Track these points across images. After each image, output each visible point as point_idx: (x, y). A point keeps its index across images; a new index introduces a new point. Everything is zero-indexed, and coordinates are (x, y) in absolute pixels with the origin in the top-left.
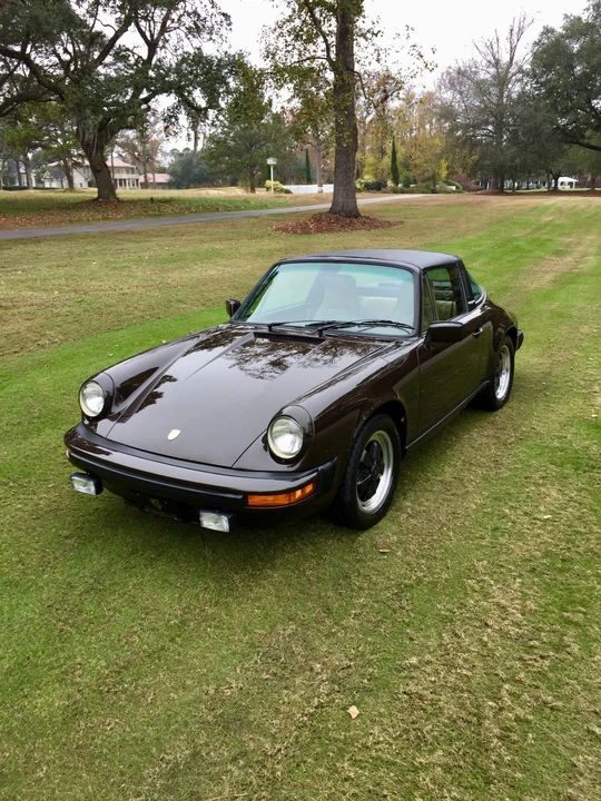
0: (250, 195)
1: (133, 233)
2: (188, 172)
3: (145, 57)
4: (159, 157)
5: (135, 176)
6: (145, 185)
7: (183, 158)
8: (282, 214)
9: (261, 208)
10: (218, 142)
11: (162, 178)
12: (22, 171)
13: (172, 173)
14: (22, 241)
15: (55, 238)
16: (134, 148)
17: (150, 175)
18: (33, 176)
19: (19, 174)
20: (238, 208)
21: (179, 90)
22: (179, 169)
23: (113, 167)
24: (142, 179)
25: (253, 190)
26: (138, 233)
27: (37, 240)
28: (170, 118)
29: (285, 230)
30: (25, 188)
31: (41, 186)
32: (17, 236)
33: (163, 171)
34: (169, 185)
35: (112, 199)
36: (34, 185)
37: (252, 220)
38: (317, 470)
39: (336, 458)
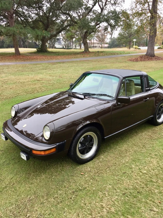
0: (128, 50)
1: (88, 61)
2: (114, 44)
3: (100, 12)
4: (106, 40)
5: (99, 45)
6: (101, 48)
7: (112, 40)
8: (131, 56)
9: (128, 54)
10: (121, 35)
11: (106, 45)
12: (71, 44)
13: (109, 44)
14: (60, 63)
15: (68, 62)
16: (100, 37)
17: (103, 45)
18: (74, 46)
19: (71, 45)
20: (121, 54)
21: (107, 21)
22: (111, 43)
23: (94, 43)
24: (101, 46)
25: (130, 48)
26: (90, 61)
27: (63, 62)
28: (106, 29)
29: (131, 60)
30: (72, 49)
31: (76, 48)
32: (59, 61)
33: (107, 43)
34: (108, 47)
35: (88, 51)
36: (74, 48)
37: (123, 57)
38: (56, 145)
39: (65, 141)
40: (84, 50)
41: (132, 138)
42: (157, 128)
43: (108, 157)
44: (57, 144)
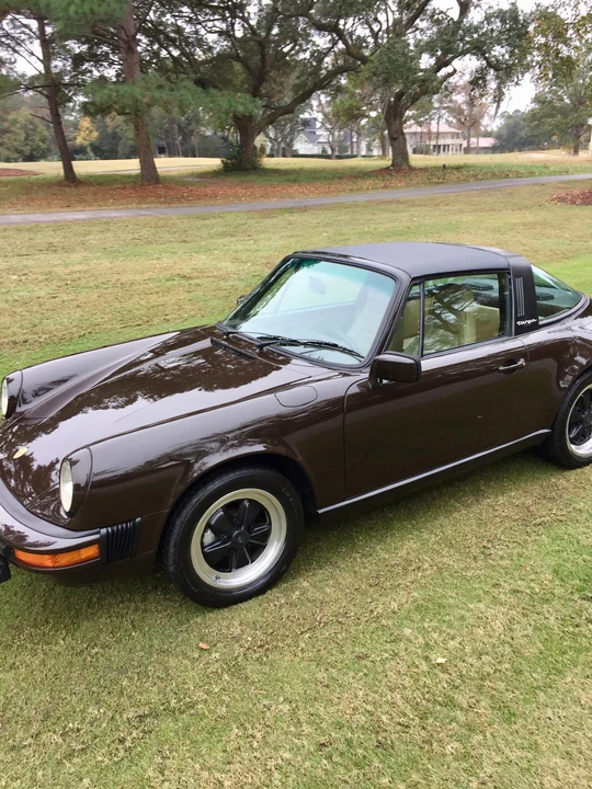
1: (399, 202)
2: (516, 137)
3: (456, 19)
4: (485, 121)
5: (458, 141)
6: (468, 150)
7: (511, 121)
8: (570, 182)
9: (560, 173)
10: (543, 103)
11: (486, 142)
12: (355, 140)
13: (498, 136)
14: (291, 210)
15: (323, 207)
16: (461, 112)
17: (473, 140)
18: (363, 145)
19: (352, 143)
20: (531, 174)
21: (479, 49)
22: (505, 132)
23: (438, 133)
24: (465, 144)
25: (576, 152)
26: (404, 202)
27: (304, 209)
28: (478, 81)
29: (562, 200)
30: (355, 156)
31: (370, 153)
32: (291, 205)
33: (487, 135)
34: (493, 149)
35: (404, 167)
36: (363, 153)
38: (99, 533)
39: (138, 520)
40: (390, 163)
41: (448, 513)
42: (567, 481)
43: (325, 587)
44: (104, 531)
